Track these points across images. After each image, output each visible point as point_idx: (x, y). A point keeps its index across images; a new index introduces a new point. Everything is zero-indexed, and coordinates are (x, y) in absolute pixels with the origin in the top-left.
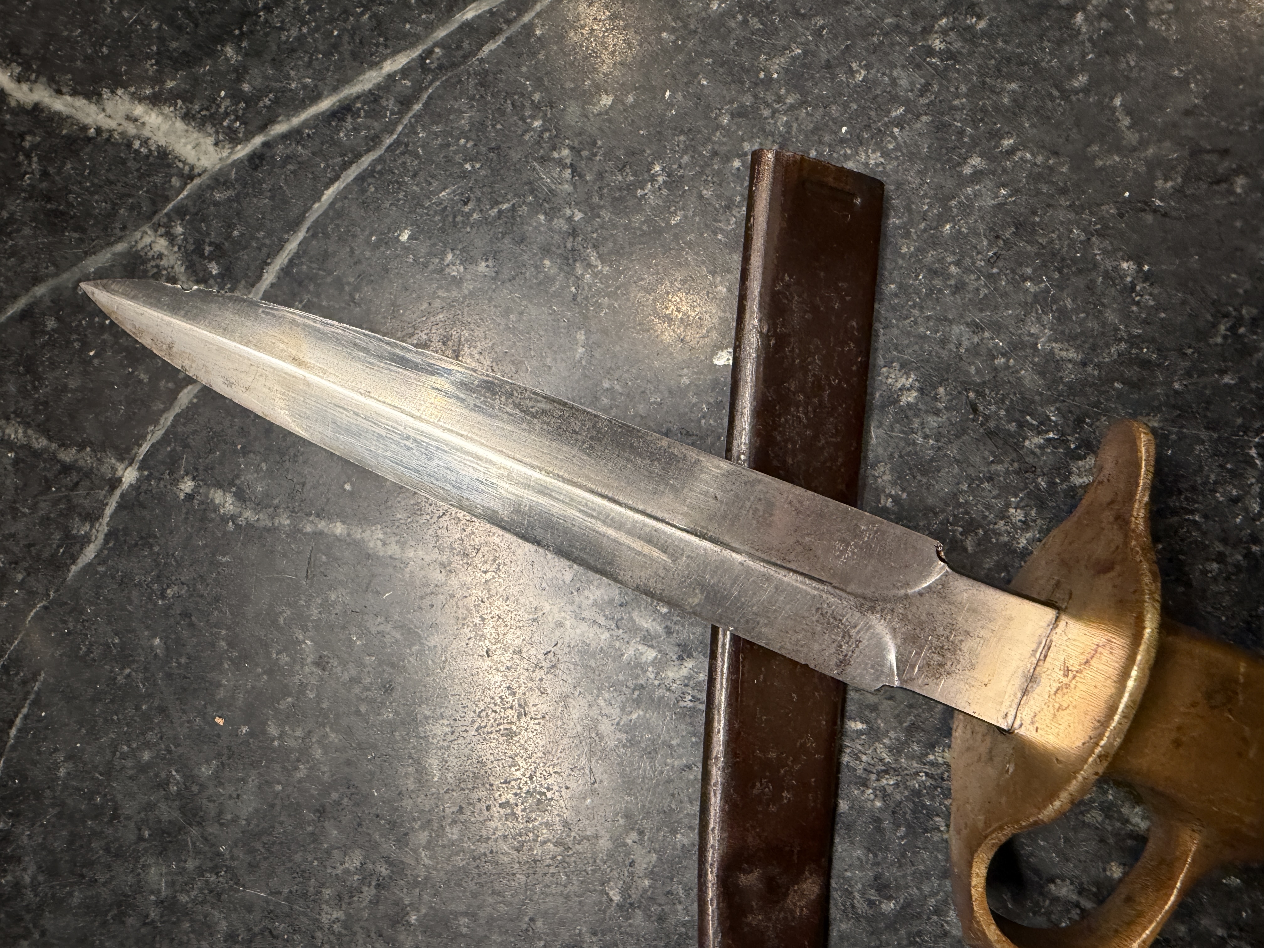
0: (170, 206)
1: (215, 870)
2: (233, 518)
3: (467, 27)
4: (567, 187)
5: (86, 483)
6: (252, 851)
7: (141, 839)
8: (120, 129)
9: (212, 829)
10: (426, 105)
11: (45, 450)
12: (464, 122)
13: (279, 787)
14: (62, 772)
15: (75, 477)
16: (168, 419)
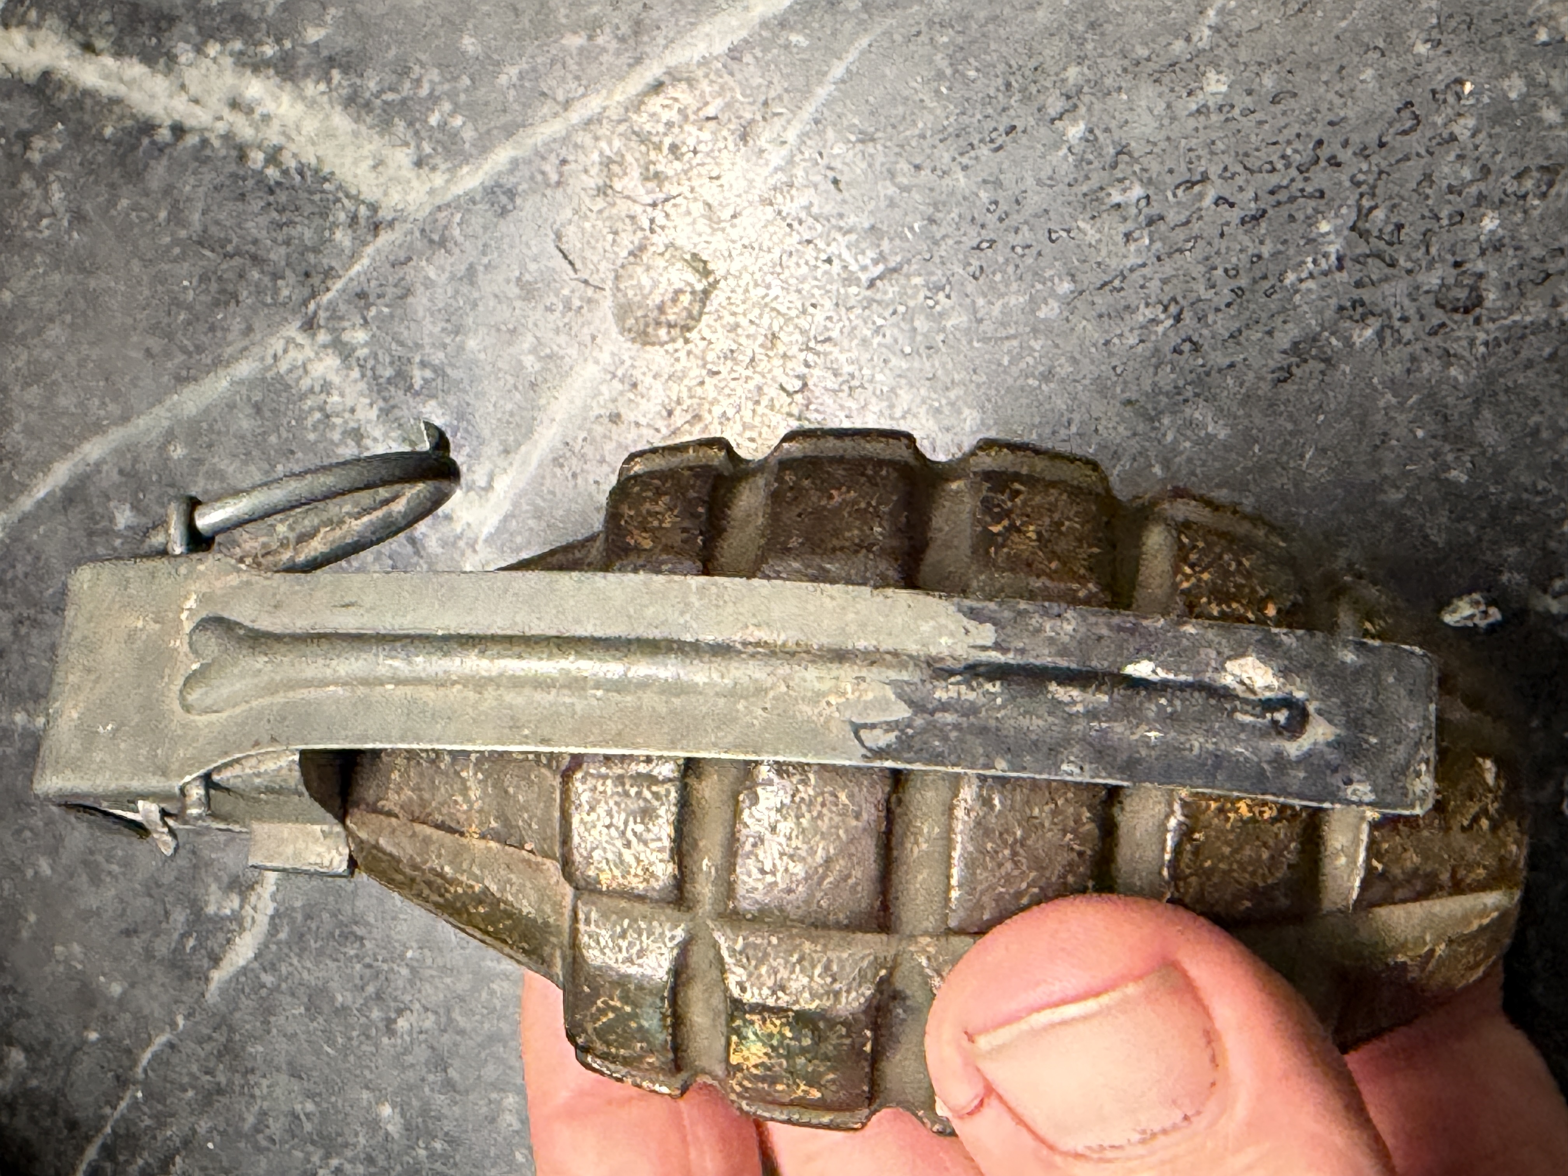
0: (337, 286)
8: (221, 127)
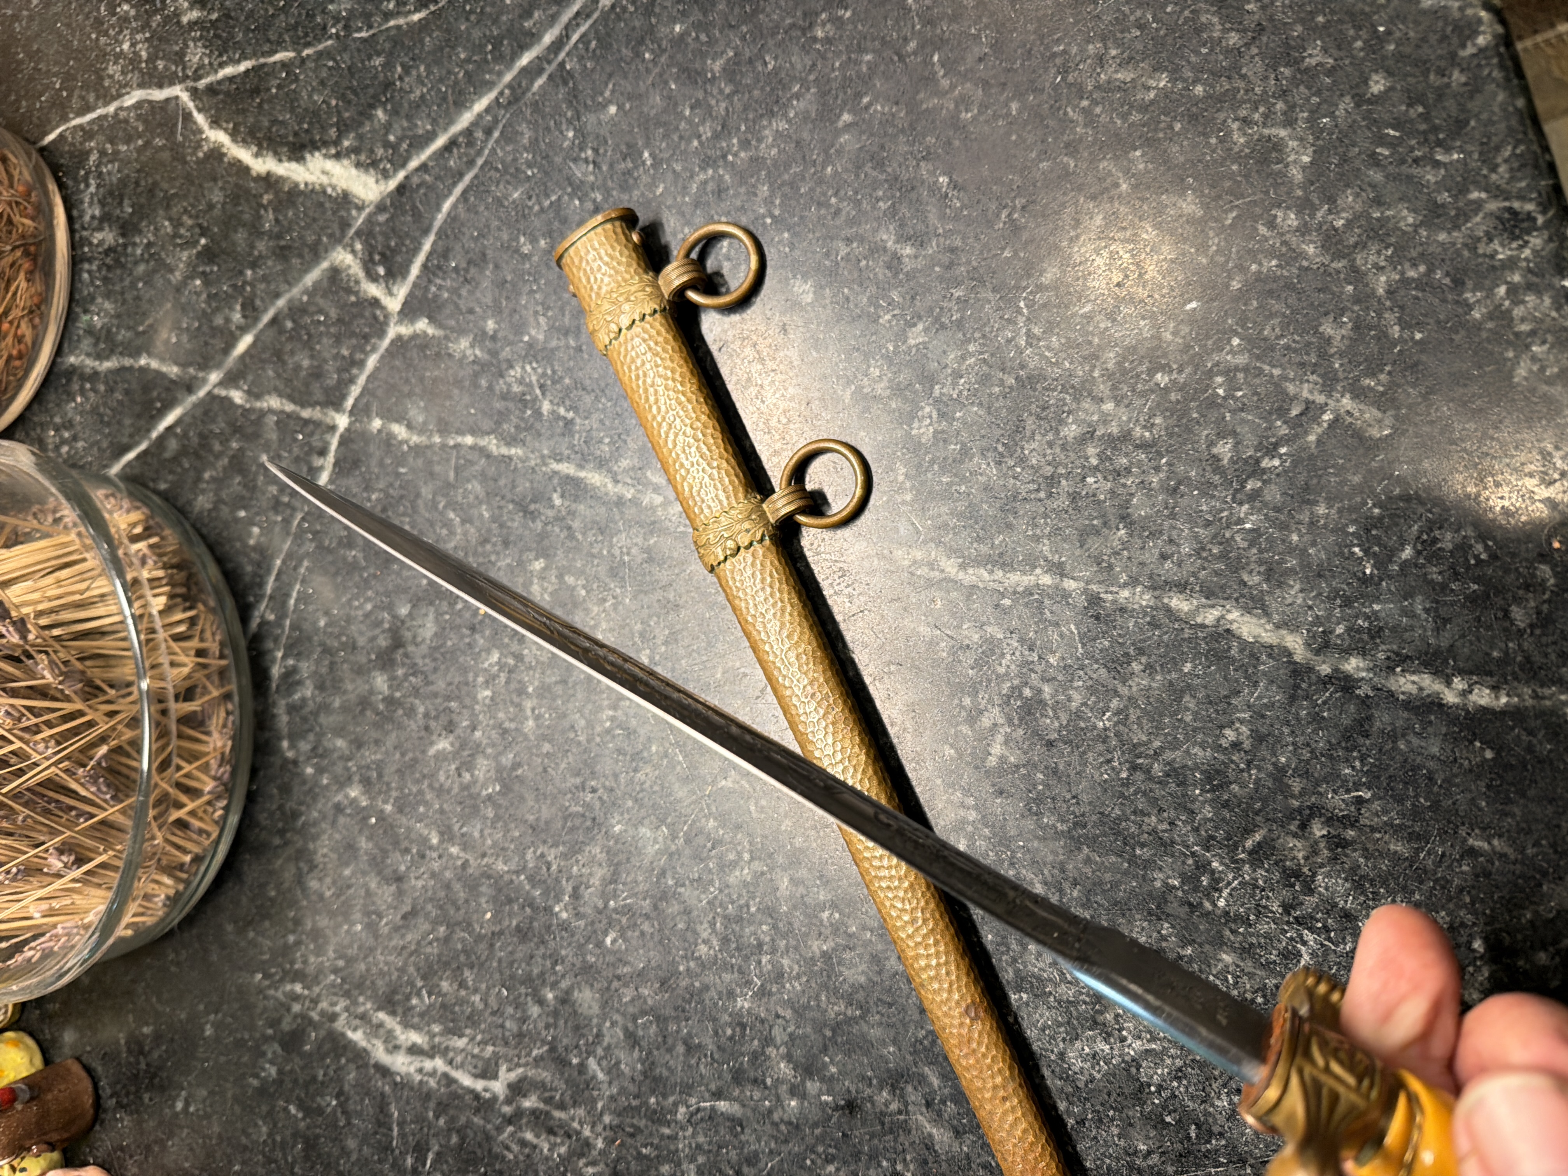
0: (352, 231)
1: (414, 674)
2: (406, 442)
3: (524, 70)
4: (592, 178)
5: (318, 431)
6: (435, 660)
7: (370, 661)
8: (319, 181)
9: (411, 649)
10: (502, 133)
11: (293, 412)
12: (525, 141)
13: (447, 617)
14: (322, 623)
15: (311, 427)
16: (362, 380)
